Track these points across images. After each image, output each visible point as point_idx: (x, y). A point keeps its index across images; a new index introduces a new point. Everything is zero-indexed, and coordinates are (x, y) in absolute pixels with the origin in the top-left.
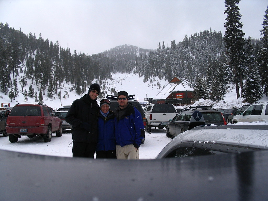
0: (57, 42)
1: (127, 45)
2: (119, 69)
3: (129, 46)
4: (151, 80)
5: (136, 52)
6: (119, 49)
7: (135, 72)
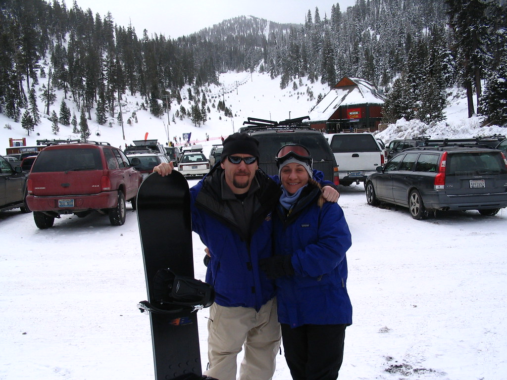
0: (109, 16)
1: (245, 18)
2: (231, 63)
3: (249, 18)
4: (295, 84)
5: (262, 30)
6: (231, 25)
7: (262, 70)
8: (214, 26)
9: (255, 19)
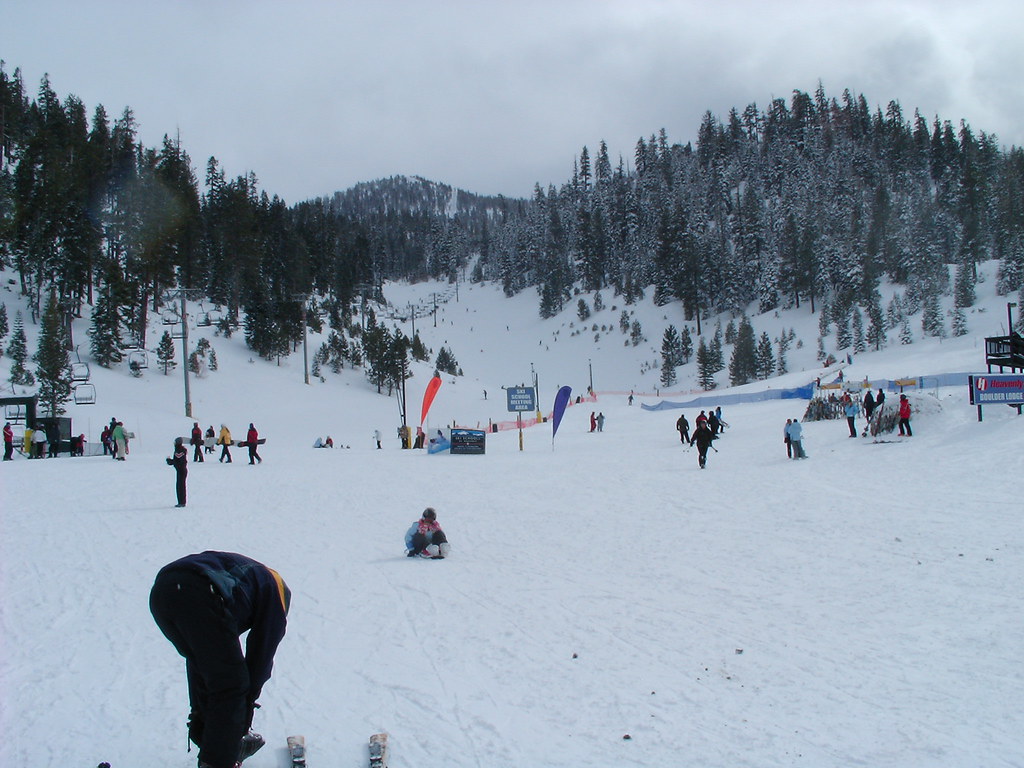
2: (393, 264)
3: (414, 181)
4: (582, 305)
5: (442, 206)
6: (374, 192)
7: (478, 277)
8: (337, 194)
9: (426, 184)
